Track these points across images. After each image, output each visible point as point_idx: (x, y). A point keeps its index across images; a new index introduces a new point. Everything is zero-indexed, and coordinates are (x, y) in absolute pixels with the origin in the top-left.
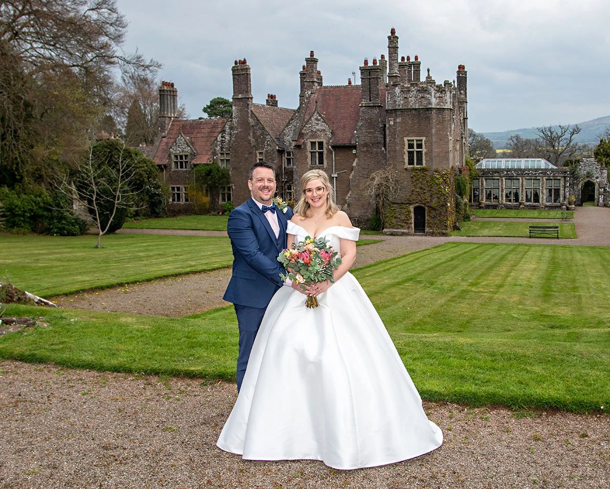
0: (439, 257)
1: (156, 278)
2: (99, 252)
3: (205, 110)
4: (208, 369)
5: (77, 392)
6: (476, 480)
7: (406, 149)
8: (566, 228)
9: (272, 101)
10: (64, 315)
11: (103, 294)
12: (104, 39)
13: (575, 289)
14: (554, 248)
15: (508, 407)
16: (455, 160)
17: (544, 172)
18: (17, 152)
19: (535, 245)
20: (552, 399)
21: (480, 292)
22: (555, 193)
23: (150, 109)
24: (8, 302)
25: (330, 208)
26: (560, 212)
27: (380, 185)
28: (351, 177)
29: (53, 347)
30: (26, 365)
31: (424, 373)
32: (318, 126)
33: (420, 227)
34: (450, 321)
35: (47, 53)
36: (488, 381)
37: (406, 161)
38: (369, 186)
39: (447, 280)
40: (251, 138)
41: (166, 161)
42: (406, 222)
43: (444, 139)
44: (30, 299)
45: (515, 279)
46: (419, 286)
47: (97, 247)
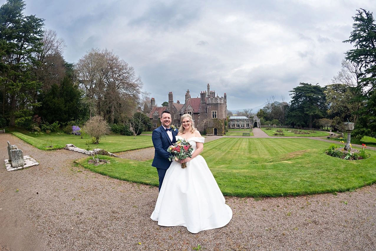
0: (221, 141)
1: (147, 147)
2: (134, 140)
3: (162, 105)
4: (152, 182)
5: (111, 187)
6: (247, 232)
7: (212, 114)
8: (251, 134)
9: (178, 102)
10: (115, 160)
11: (133, 151)
12: (138, 88)
13: (256, 150)
14: (249, 139)
15: (253, 197)
16: (224, 117)
17: (246, 120)
18: (117, 115)
19: (244, 138)
20: (267, 193)
21: (233, 151)
22: (248, 125)
23: (149, 105)
24: (103, 155)
25: (193, 129)
26: (249, 129)
27: (205, 123)
28: (198, 121)
29: (109, 170)
30: (101, 175)
31: (224, 185)
32: (190, 108)
33: (216, 134)
34: (226, 161)
35: (125, 92)
36: (246, 188)
37: (212, 117)
38: (203, 123)
39: (224, 148)
40: (173, 111)
41: (152, 117)
42: (212, 132)
43: (221, 111)
44: (109, 154)
45: (241, 147)
46: (217, 150)
47: (134, 139)
